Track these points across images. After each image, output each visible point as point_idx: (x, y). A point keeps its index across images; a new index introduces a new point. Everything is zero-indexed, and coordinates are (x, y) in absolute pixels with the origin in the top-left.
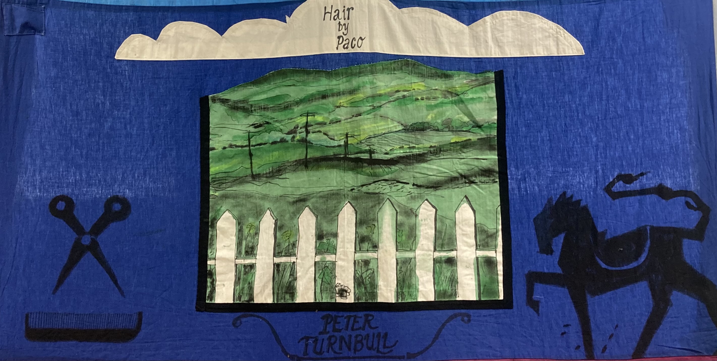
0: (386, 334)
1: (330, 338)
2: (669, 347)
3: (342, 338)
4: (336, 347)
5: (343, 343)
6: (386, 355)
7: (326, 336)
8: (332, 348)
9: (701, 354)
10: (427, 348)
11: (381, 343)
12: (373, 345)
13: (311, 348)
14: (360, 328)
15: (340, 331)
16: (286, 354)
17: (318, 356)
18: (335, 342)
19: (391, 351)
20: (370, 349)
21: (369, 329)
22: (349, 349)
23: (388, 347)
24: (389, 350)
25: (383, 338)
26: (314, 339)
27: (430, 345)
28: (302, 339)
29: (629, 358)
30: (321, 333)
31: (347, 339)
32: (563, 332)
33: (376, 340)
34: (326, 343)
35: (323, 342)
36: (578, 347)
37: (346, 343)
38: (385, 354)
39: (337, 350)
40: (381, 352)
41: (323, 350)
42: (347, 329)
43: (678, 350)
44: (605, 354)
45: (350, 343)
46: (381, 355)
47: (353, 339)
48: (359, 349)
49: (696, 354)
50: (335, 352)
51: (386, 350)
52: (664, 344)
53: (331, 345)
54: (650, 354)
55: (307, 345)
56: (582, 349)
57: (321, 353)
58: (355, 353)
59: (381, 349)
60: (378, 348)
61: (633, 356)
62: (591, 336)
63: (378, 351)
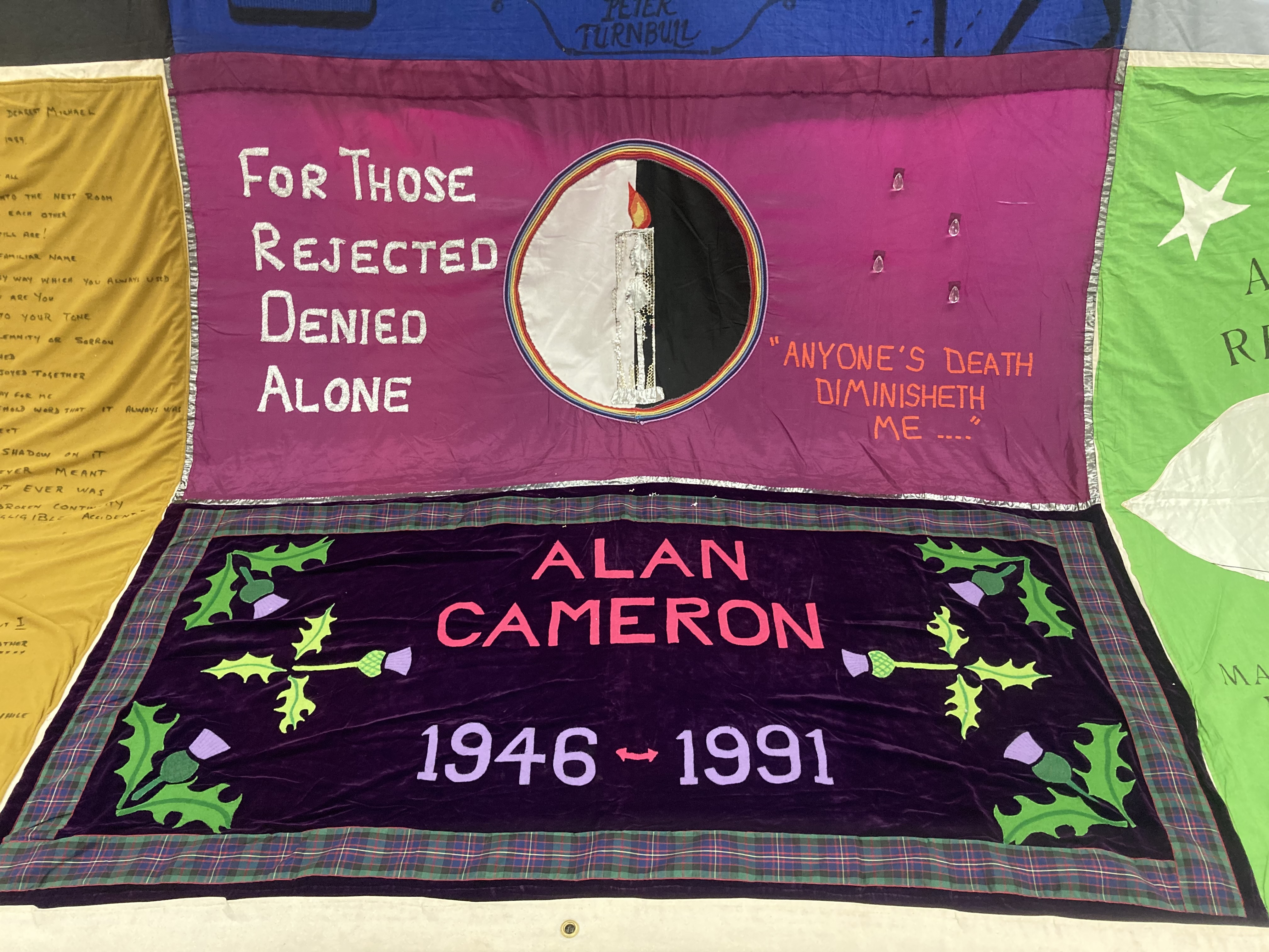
0: (686, 22)
1: (615, 27)
2: (1040, 39)
3: (631, 26)
4: (623, 38)
5: (633, 35)
6: (686, 49)
7: (610, 24)
8: (618, 40)
9: (1078, 47)
10: (737, 41)
11: (680, 33)
12: (669, 36)
13: (591, 40)
14: (652, 14)
15: (627, 17)
16: (561, 47)
17: (600, 50)
18: (621, 33)
19: (693, 43)
20: (665, 41)
21: (664, 14)
22: (639, 41)
23: (687, 39)
24: (689, 42)
25: (682, 26)
26: (595, 28)
27: (741, 38)
28: (580, 28)
29: (987, 54)
30: (604, 20)
31: (636, 28)
32: (910, 20)
33: (673, 28)
34: (610, 31)
35: (606, 32)
36: (926, 41)
37: (634, 31)
38: (684, 47)
39: (624, 41)
40: (679, 46)
41: (606, 42)
42: (636, 15)
43: (1052, 43)
44: (958, 49)
45: (641, 33)
46: (678, 49)
47: (644, 29)
48: (652, 41)
49: (1073, 47)
50: (622, 45)
51: (685, 43)
52: (1035, 35)
53: (616, 35)
54: (1014, 49)
55: (586, 36)
56: (931, 42)
57: (604, 46)
58: (646, 45)
59: (680, 42)
60: (676, 40)
61: (992, 51)
62: (944, 25)
63: (676, 44)
